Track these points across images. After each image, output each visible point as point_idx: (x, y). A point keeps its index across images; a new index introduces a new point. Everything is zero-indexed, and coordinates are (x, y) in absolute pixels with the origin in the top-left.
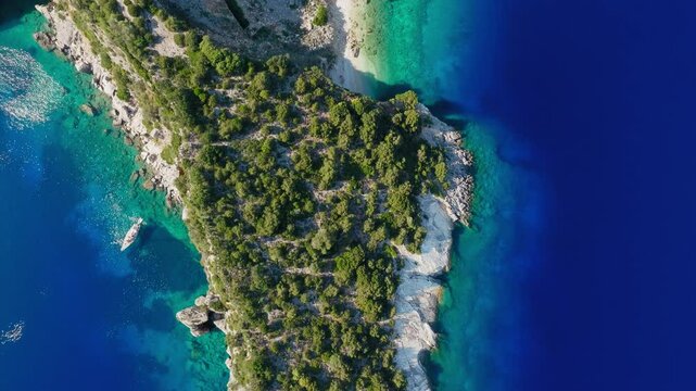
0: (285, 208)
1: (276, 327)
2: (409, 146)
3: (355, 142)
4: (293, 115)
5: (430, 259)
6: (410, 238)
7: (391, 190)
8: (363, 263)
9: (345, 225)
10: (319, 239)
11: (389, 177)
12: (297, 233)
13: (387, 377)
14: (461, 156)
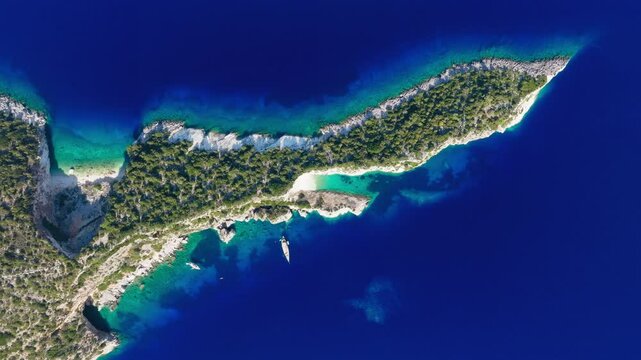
0: (167, 195)
1: (215, 197)
2: (147, 149)
3: (143, 170)
4: (131, 194)
5: (197, 137)
6: (185, 146)
7: (165, 155)
8: (192, 164)
9: (176, 172)
10: (179, 182)
11: (158, 155)
12: (178, 190)
13: (242, 153)
14: (155, 126)
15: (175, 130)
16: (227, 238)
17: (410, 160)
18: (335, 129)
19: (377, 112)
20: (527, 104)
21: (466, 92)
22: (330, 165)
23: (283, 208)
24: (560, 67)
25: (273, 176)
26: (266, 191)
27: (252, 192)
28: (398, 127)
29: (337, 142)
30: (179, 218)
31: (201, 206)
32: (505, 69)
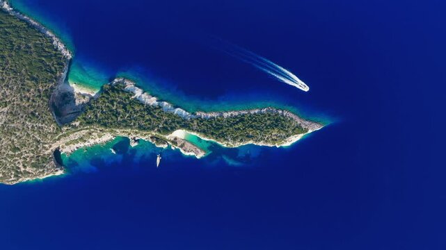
0: (113, 115)
1: (134, 124)
2: (113, 89)
3: (107, 99)
4: (98, 108)
5: (138, 93)
6: (131, 95)
7: (120, 96)
8: (131, 105)
9: (122, 106)
10: (121, 110)
11: (117, 94)
12: (119, 114)
13: (156, 109)
14: (121, 80)
15: (129, 85)
16: (133, 145)
17: (230, 143)
18: (203, 115)
19: (226, 115)
20: (295, 139)
21: (268, 122)
22: (193, 130)
23: (164, 141)
24: (318, 128)
25: (165, 125)
26: (159, 131)
27: (153, 129)
28: (231, 126)
29: (201, 121)
30: (115, 128)
31: (127, 126)
32: (292, 119)
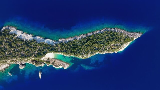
0: (2, 51)
1: (18, 55)
5: (19, 33)
6: (14, 36)
7: (6, 37)
8: (14, 43)
9: (8, 44)
10: (7, 47)
11: (4, 37)
12: (7, 50)
13: (32, 42)
14: (7, 27)
15: (13, 30)
16: (22, 68)
17: (84, 56)
18: (64, 40)
19: (78, 38)
20: (126, 46)
21: (107, 38)
22: (58, 52)
23: (41, 62)
24: (139, 36)
25: (39, 52)
26: (35, 56)
27: (31, 56)
28: (83, 44)
29: (63, 45)
30: (4, 60)
31: (13, 57)
32: (121, 33)
